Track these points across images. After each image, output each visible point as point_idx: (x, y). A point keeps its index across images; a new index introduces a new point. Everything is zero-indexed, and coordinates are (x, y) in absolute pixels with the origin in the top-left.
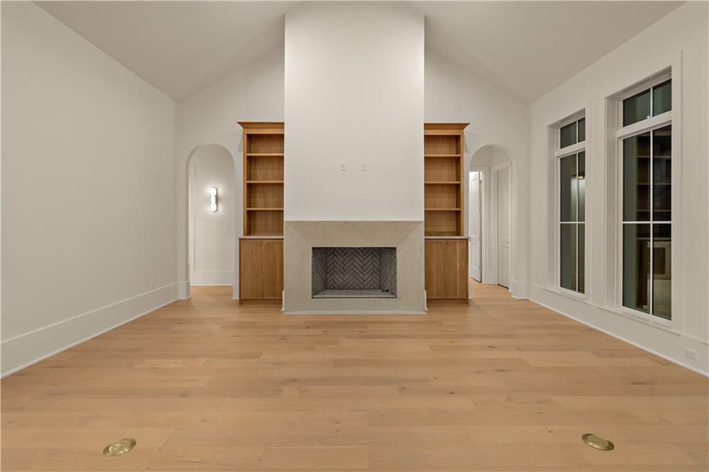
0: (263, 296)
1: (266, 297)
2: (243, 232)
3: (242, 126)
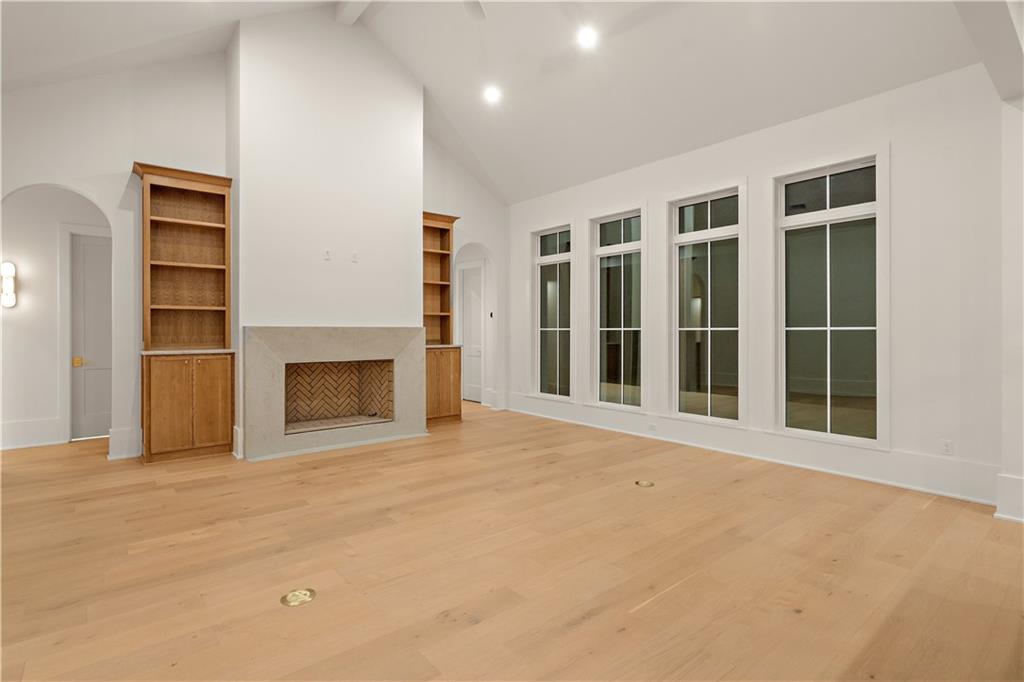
0: (193, 443)
1: (197, 445)
2: (142, 345)
3: (141, 169)
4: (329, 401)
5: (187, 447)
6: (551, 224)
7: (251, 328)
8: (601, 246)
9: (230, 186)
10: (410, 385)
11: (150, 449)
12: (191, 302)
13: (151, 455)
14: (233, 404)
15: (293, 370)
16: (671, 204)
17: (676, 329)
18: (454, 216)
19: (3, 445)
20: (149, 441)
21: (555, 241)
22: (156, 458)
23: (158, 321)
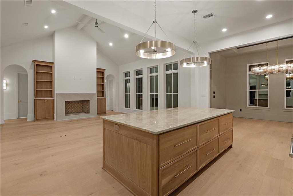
1: (46, 118)
2: (34, 97)
3: (34, 61)
4: (75, 109)
5: (44, 118)
6: (127, 70)
7: (58, 94)
8: (137, 75)
9: (53, 64)
10: (93, 105)
11: (36, 118)
12: (45, 88)
13: (36, 119)
14: (54, 110)
15: (67, 102)
16: (148, 68)
17: (149, 93)
18: (105, 69)
19: (1, 123)
20: (36, 117)
21: (127, 74)
22: (37, 120)
23: (38, 93)
